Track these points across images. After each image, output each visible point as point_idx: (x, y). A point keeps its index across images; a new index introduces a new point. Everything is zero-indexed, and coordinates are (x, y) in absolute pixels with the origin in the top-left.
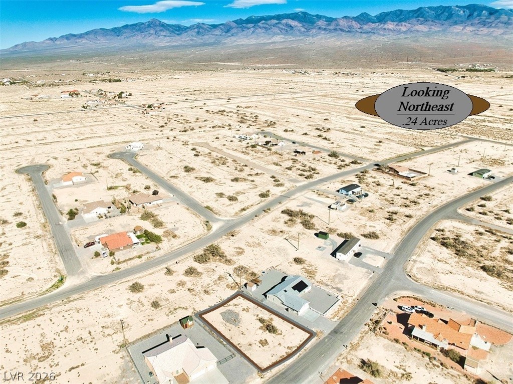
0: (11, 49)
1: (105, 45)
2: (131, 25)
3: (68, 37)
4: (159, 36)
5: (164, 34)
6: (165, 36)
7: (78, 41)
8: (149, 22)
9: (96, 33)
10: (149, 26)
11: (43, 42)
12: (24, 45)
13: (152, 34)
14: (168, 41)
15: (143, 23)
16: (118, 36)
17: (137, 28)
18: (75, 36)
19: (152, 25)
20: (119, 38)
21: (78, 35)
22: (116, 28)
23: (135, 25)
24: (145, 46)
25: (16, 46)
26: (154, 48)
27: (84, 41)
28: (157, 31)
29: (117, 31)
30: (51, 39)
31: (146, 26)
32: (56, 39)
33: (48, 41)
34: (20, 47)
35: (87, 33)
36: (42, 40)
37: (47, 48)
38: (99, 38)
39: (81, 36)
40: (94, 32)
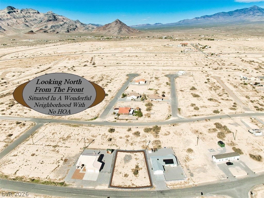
0: (178, 23)
1: (221, 21)
2: (240, 10)
3: (204, 17)
4: (255, 16)
5: (258, 14)
6: (259, 15)
7: (208, 19)
8: (251, 7)
9: (219, 14)
10: (251, 10)
11: (192, 20)
12: (184, 21)
13: (251, 14)
14: (260, 18)
15: (247, 9)
16: (231, 16)
17: (243, 11)
18: (208, 16)
19: (252, 10)
20: (231, 17)
21: (209, 16)
22: (231, 12)
23: (242, 10)
24: (243, 21)
25: (180, 21)
26: (249, 22)
27: (211, 19)
28: (254, 13)
29: (231, 13)
30: (196, 18)
31: (248, 10)
32: (198, 18)
33: (195, 19)
34: (182, 22)
35: (214, 15)
36: (192, 19)
37: (193, 22)
38: (220, 17)
39: (211, 16)
40: (218, 14)
